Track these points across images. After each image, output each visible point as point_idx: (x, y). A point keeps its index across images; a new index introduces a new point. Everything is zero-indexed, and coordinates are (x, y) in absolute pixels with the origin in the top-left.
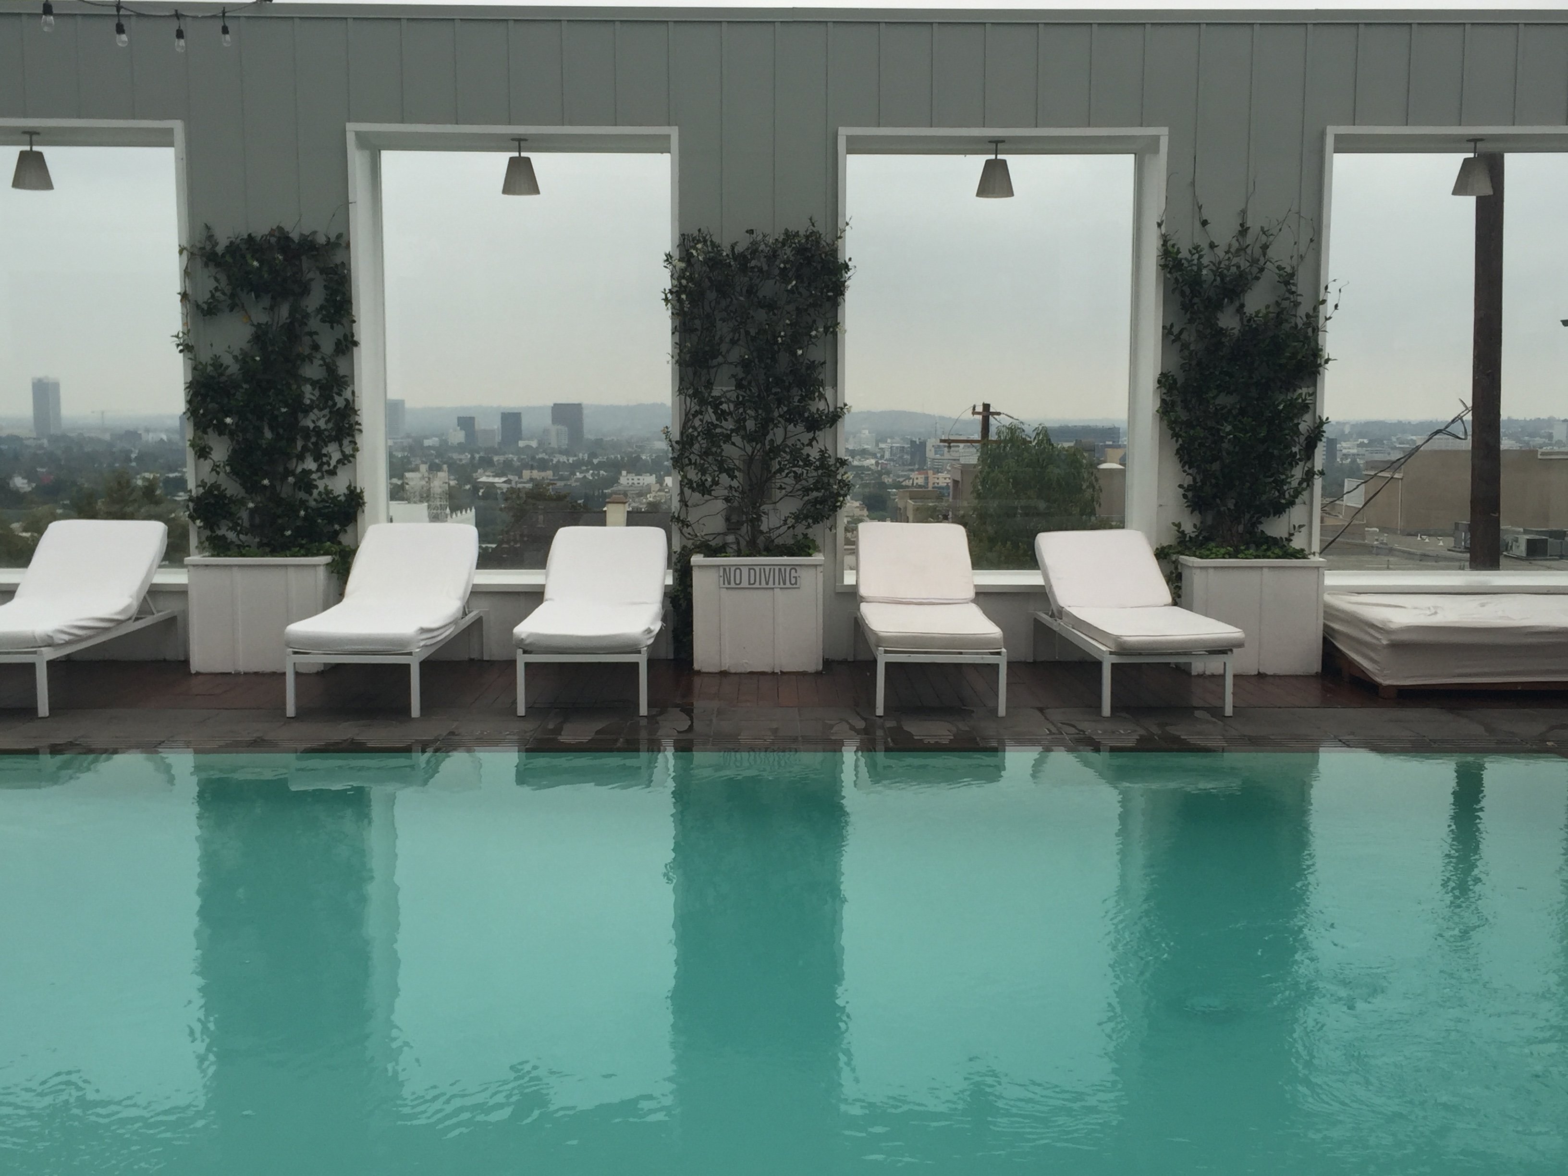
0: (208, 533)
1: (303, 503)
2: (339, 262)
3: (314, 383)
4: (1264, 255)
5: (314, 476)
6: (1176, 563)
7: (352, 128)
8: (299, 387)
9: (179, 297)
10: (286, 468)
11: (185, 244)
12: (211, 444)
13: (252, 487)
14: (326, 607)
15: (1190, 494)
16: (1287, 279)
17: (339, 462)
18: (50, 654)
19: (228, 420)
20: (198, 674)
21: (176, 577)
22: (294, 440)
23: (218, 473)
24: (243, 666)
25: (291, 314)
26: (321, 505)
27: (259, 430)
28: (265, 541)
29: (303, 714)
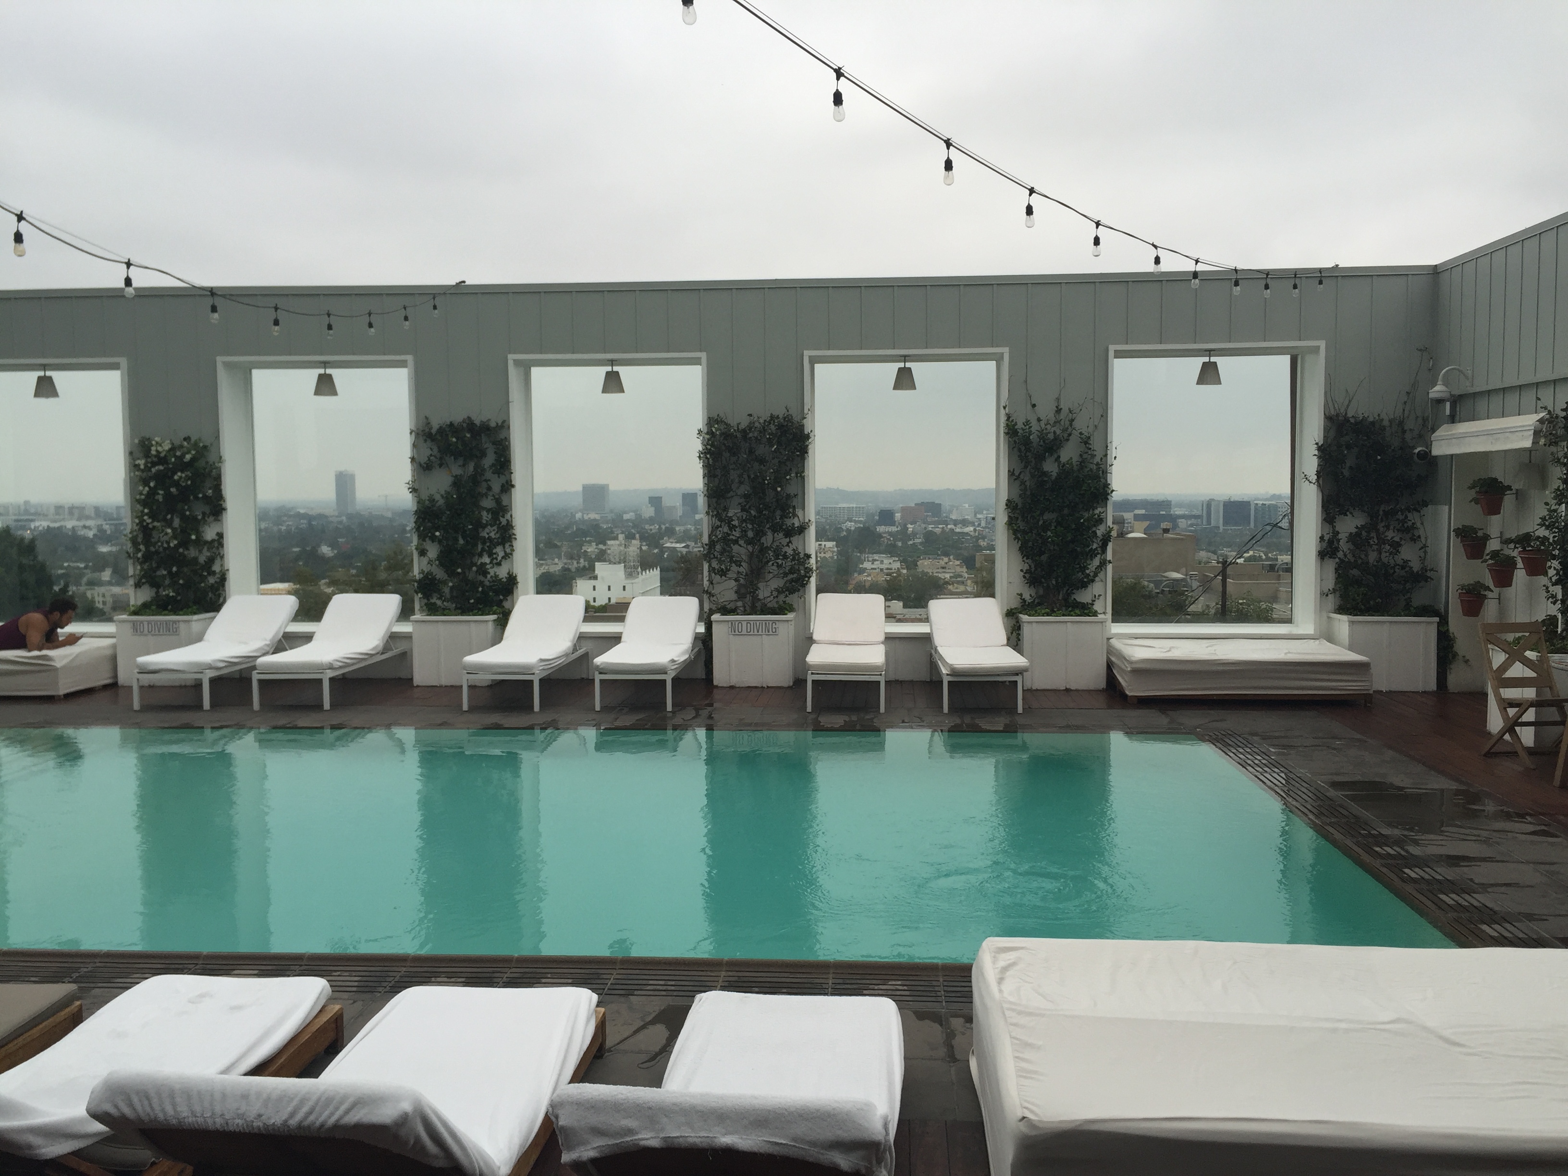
0: (426, 601)
1: (481, 583)
2: (503, 438)
3: (488, 511)
4: (1071, 425)
5: (488, 567)
6: (1018, 621)
7: (511, 357)
8: (479, 513)
9: (410, 460)
10: (472, 562)
11: (413, 428)
12: (428, 548)
13: (451, 573)
14: (493, 645)
15: (1027, 576)
16: (1086, 441)
17: (503, 558)
18: (330, 674)
19: (437, 534)
20: (418, 686)
21: (405, 628)
22: (476, 545)
23: (432, 565)
24: (444, 682)
25: (475, 468)
26: (492, 584)
27: (457, 540)
28: (459, 606)
29: (472, 709)
